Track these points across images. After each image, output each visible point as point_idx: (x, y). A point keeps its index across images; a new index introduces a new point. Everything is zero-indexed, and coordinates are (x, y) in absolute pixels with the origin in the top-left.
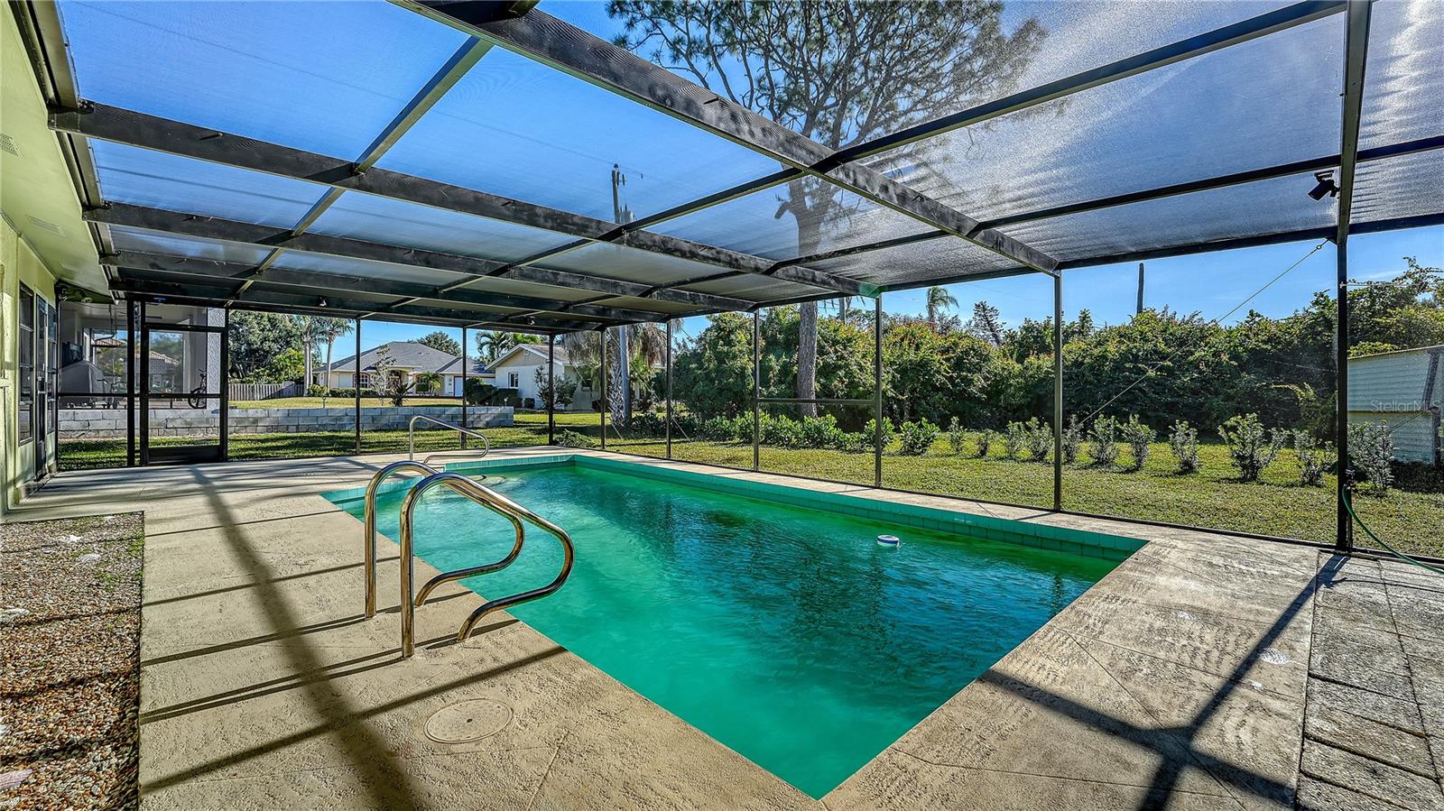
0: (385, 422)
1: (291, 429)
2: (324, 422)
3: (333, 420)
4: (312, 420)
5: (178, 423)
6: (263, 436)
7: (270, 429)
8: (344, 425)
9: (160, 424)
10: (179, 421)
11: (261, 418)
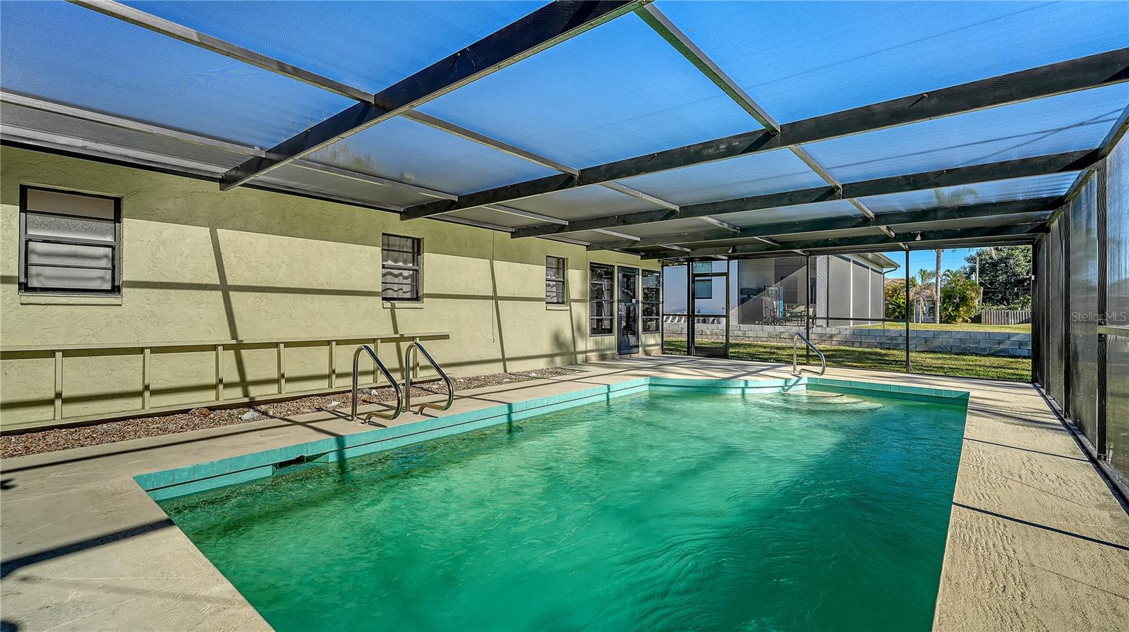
0: (939, 345)
1: (856, 344)
2: (881, 341)
3: (889, 339)
4: (872, 338)
5: (786, 335)
6: (836, 348)
7: (841, 343)
8: (899, 345)
9: (777, 335)
10: (787, 334)
11: (835, 335)
